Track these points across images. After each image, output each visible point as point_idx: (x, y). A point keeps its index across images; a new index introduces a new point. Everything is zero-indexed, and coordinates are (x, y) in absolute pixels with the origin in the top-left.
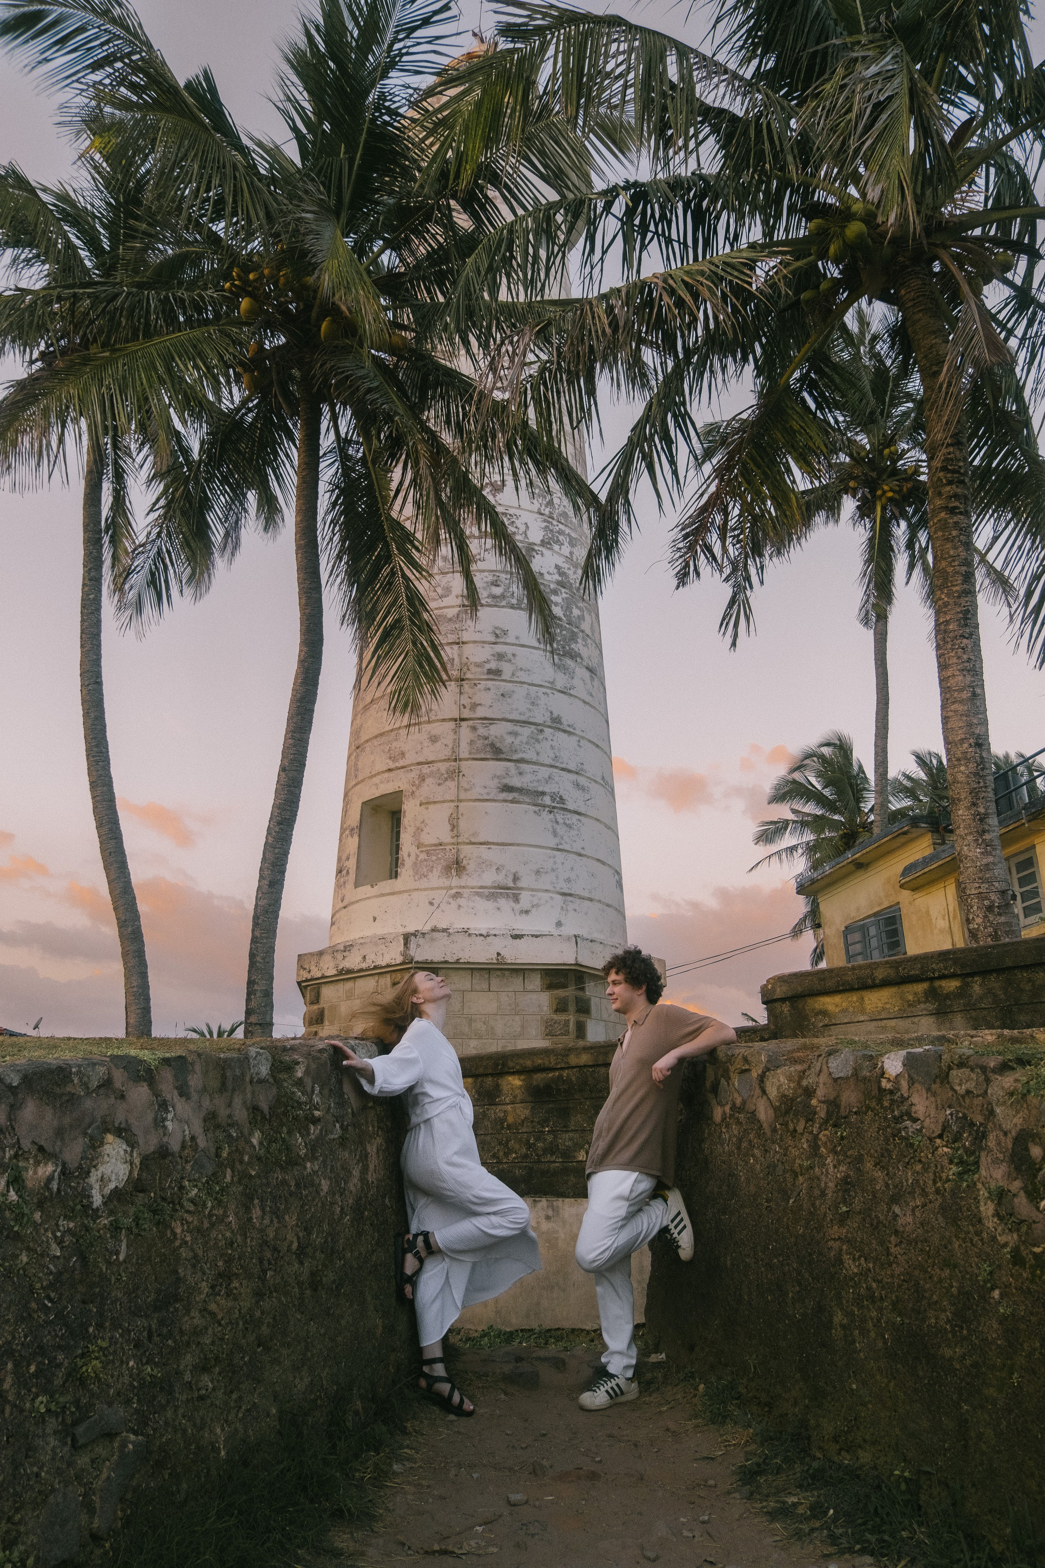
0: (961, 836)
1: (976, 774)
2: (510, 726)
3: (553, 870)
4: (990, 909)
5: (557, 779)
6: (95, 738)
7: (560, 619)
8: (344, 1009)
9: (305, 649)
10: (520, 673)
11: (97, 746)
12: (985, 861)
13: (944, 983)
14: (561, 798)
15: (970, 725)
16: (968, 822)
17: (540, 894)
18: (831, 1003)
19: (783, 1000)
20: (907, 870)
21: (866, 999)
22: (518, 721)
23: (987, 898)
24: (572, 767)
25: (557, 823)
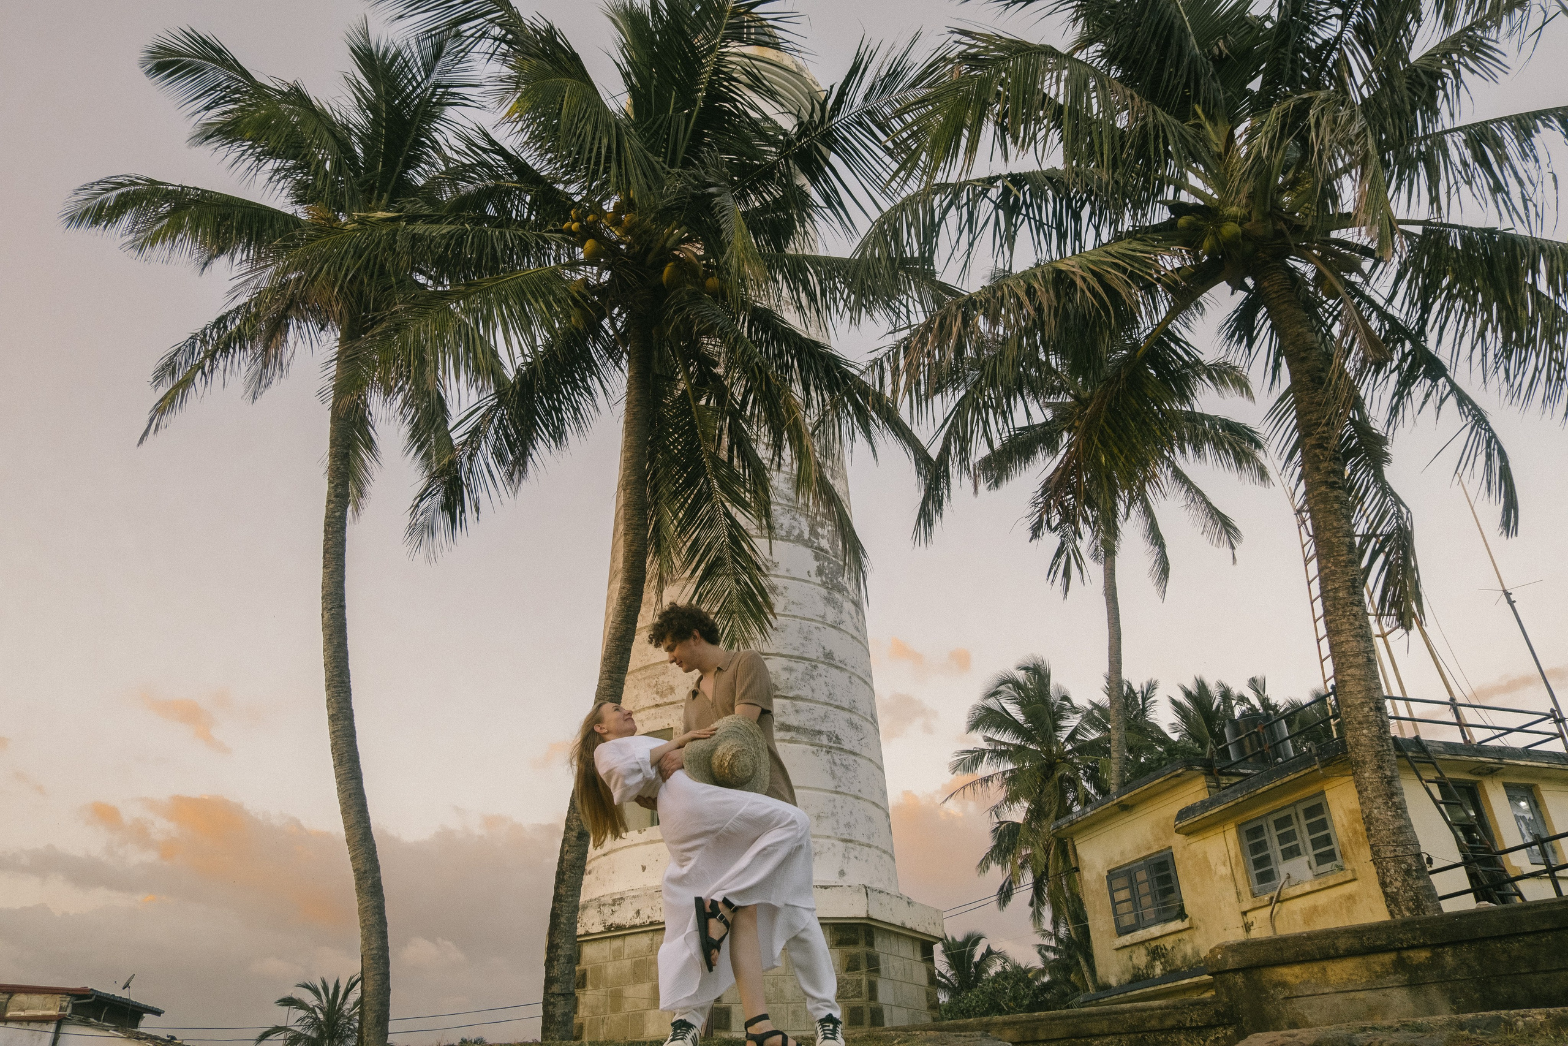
0: (1369, 799)
1: (1380, 738)
2: (784, 662)
3: (833, 814)
4: (1408, 872)
5: (832, 717)
6: (337, 667)
7: (827, 552)
8: (610, 970)
9: (628, 586)
10: (792, 607)
11: (339, 676)
12: (1397, 824)
13: (1412, 954)
14: (837, 737)
15: (1369, 690)
16: (1376, 784)
17: (821, 841)
18: (1290, 974)
19: (1235, 971)
20: (1182, 815)
21: (1328, 969)
22: (791, 657)
23: (1403, 862)
24: (846, 705)
25: (835, 763)
